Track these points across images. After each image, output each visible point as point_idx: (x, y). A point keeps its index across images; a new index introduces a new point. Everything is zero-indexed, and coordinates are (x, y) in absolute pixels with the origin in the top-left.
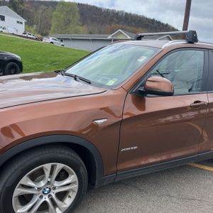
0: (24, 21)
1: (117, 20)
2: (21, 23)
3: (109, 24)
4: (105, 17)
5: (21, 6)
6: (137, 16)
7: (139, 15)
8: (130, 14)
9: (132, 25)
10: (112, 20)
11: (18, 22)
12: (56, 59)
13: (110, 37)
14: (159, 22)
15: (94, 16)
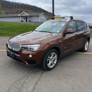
1: (18, 7)
3: (14, 8)
4: (12, 5)
6: (26, 4)
7: (27, 4)
8: (24, 4)
9: (25, 9)
10: (15, 7)
12: (4, 27)
13: (19, 15)
14: (36, 7)
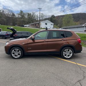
0: (53, 24)
2: (52, 25)
5: (54, 19)
11: (51, 25)
15: (84, 17)
